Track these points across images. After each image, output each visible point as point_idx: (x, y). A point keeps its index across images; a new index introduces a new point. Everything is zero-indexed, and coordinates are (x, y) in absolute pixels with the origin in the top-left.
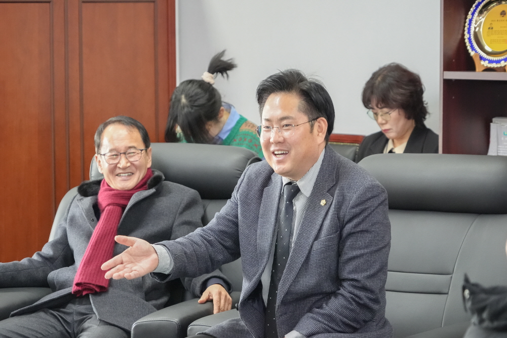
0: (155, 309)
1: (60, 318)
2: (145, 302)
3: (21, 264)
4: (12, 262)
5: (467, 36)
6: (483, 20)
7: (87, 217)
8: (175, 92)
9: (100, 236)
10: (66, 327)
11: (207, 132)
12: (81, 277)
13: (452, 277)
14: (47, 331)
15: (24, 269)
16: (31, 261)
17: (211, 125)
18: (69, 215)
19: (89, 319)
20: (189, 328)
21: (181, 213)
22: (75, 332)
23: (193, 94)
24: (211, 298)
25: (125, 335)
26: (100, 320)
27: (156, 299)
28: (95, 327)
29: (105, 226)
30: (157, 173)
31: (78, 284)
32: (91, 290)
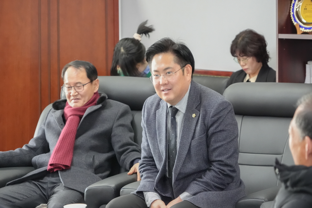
0: (101, 179)
1: (39, 186)
2: (94, 175)
3: (15, 152)
4: (9, 151)
5: (292, 13)
6: (301, 4)
7: (58, 122)
8: (117, 45)
9: (65, 135)
10: (43, 192)
11: (137, 69)
12: (53, 160)
13: (282, 156)
14: (30, 194)
15: (17, 155)
16: (21, 150)
17: (139, 66)
18: (47, 121)
19: (58, 186)
20: (121, 190)
21: (118, 119)
22: (49, 194)
23: (128, 46)
24: (136, 171)
25: (81, 196)
26: (65, 187)
27: (102, 173)
28: (62, 191)
29: (68, 128)
30: (103, 95)
31: (51, 165)
32: (59, 168)
